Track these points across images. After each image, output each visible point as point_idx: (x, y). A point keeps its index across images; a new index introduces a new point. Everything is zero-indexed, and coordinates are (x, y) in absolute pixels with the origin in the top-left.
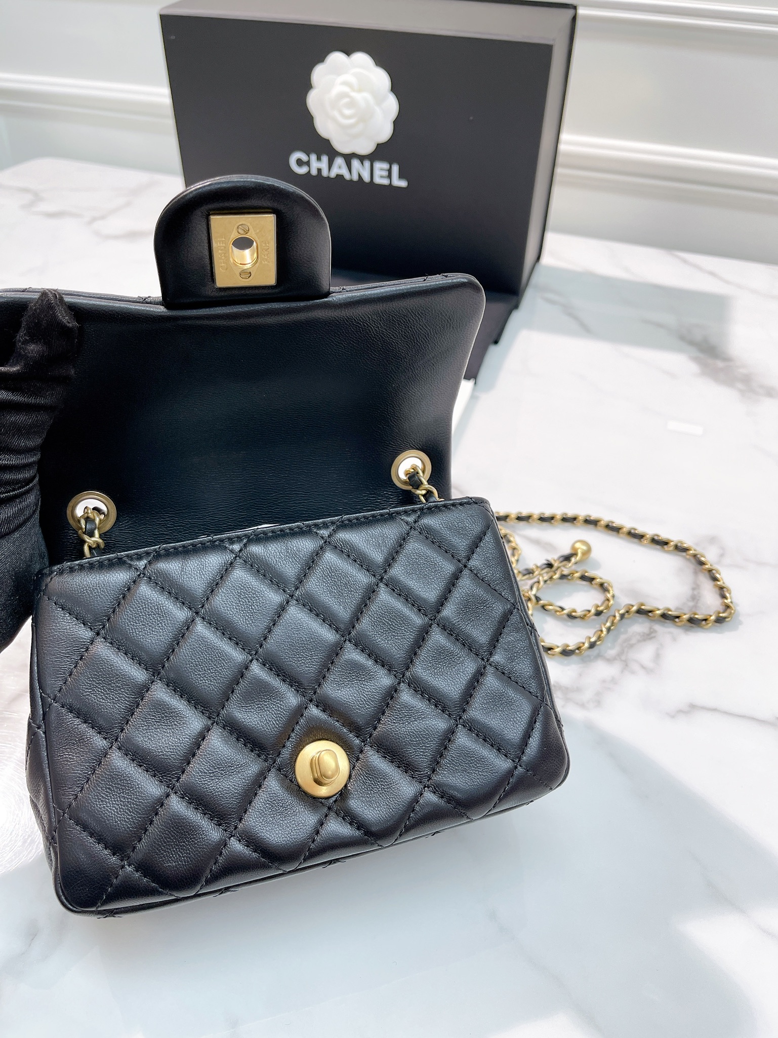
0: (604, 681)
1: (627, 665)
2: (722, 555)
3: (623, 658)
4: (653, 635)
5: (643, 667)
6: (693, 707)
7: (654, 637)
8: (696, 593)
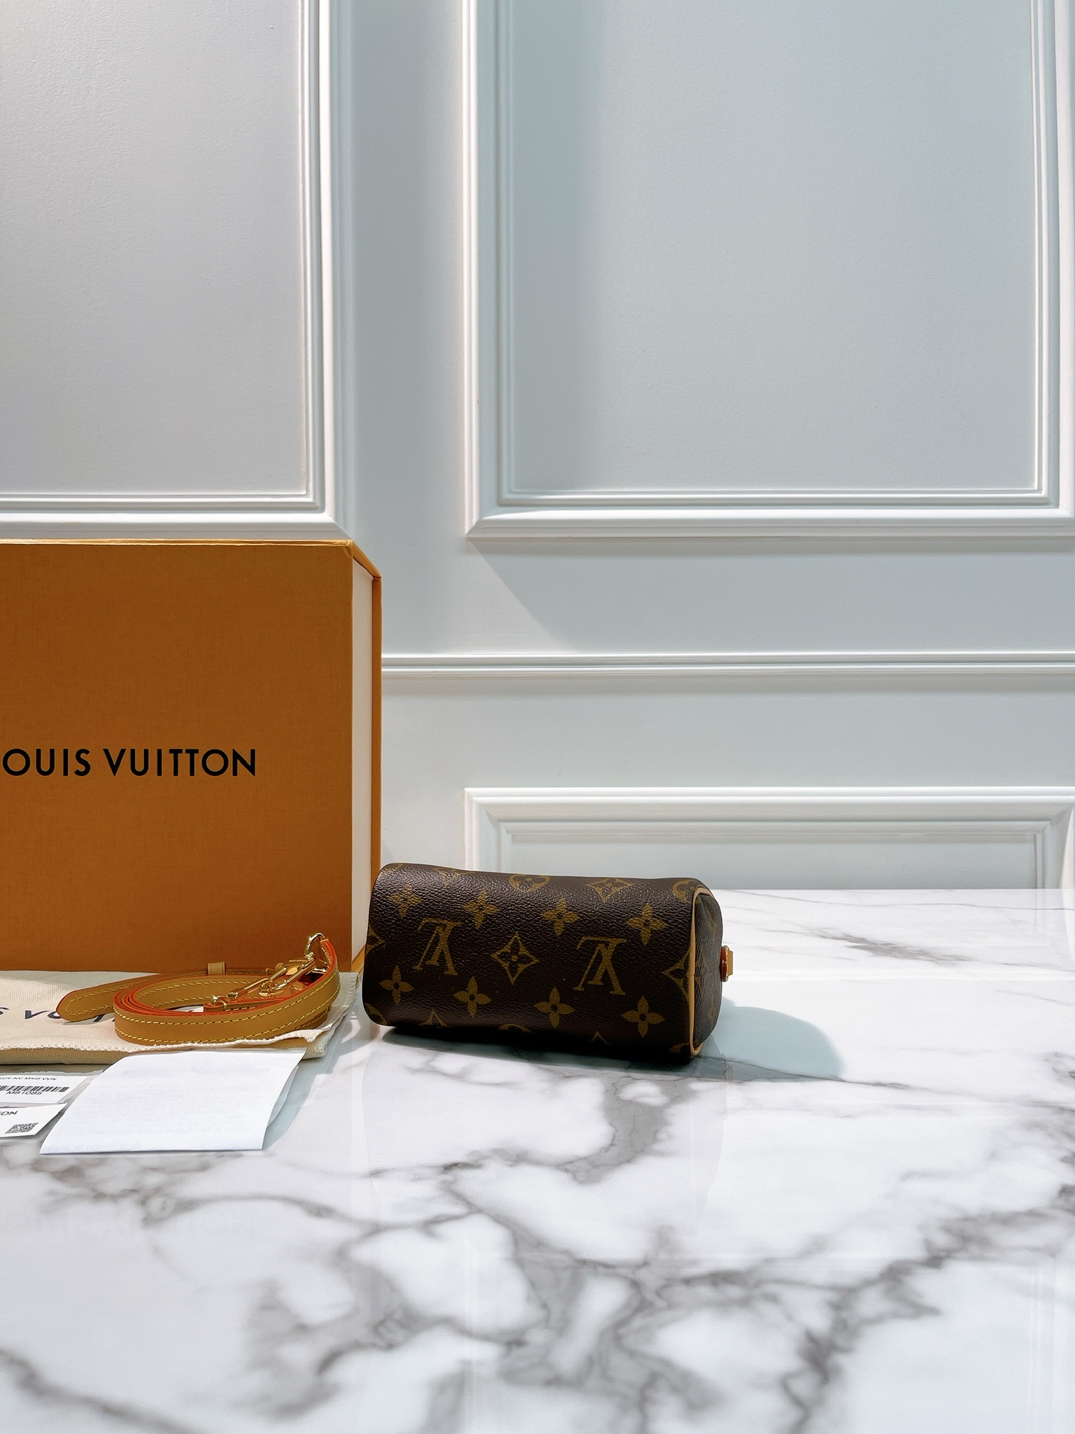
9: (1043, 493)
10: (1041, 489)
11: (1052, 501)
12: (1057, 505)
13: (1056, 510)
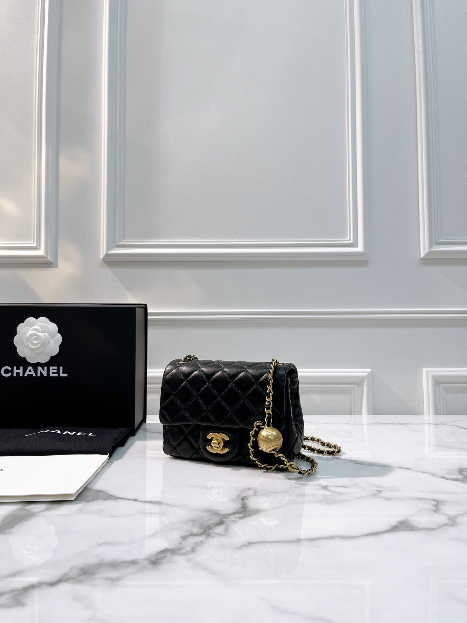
0: (196, 543)
1: (209, 535)
2: (256, 493)
3: (207, 533)
4: (223, 523)
5: (219, 534)
6: (250, 543)
7: (224, 523)
8: (244, 506)
9: (351, 241)
10: (351, 240)
11: (355, 245)
12: (357, 246)
13: (357, 248)
